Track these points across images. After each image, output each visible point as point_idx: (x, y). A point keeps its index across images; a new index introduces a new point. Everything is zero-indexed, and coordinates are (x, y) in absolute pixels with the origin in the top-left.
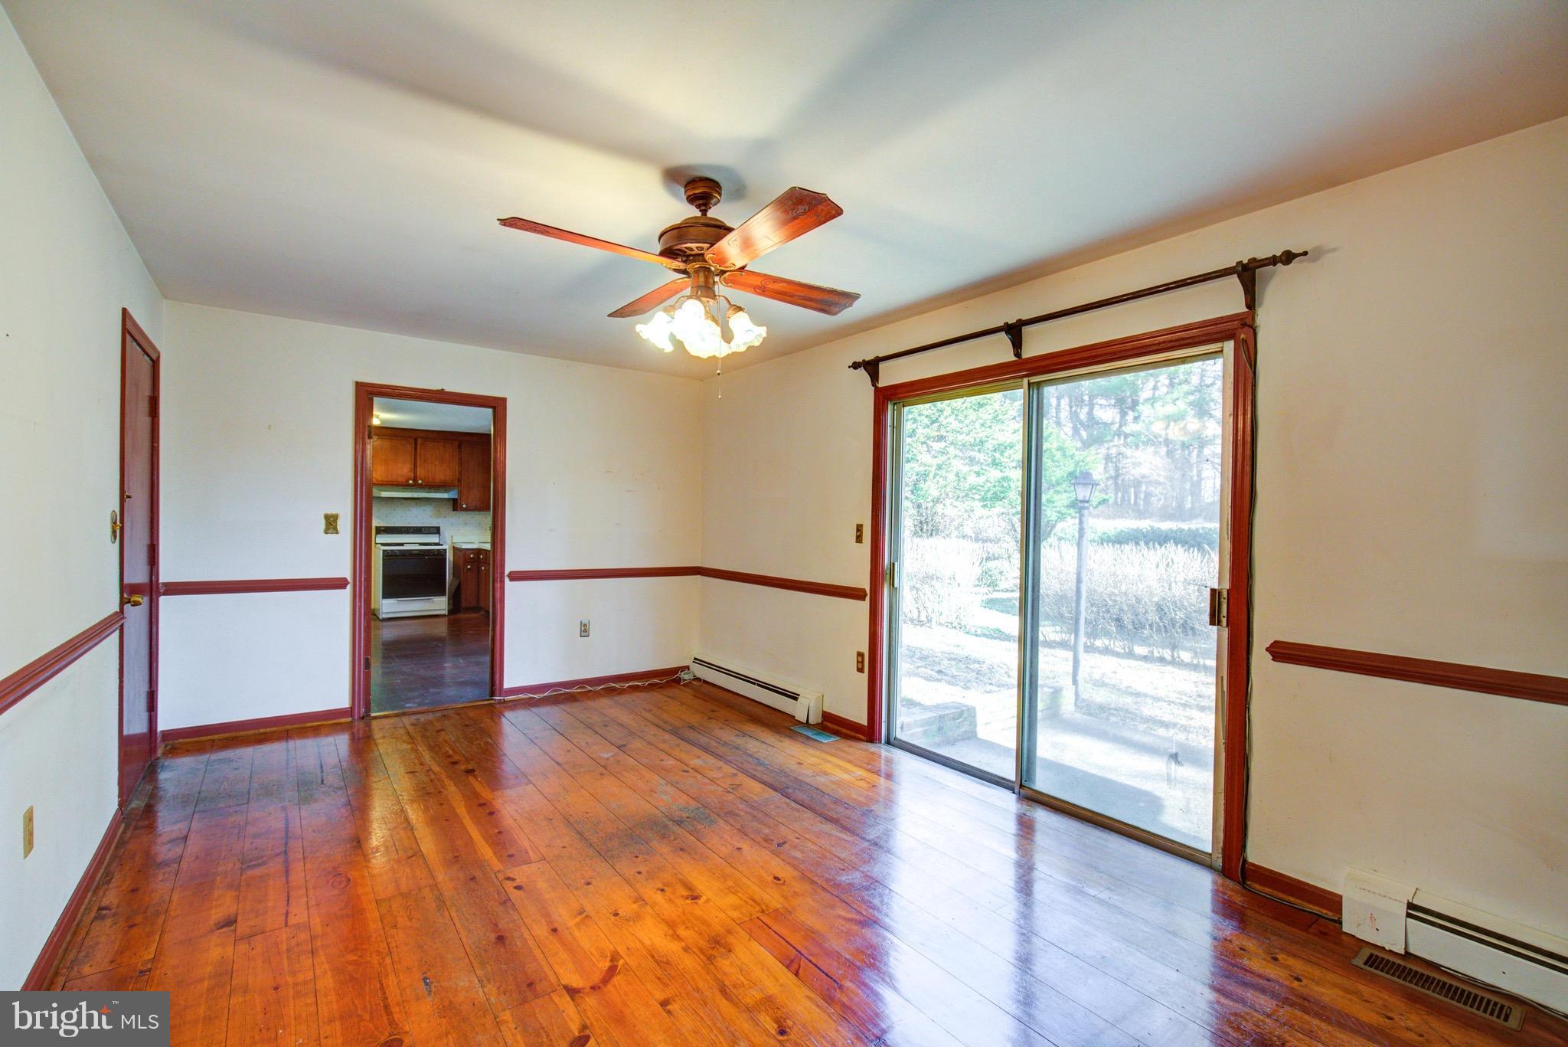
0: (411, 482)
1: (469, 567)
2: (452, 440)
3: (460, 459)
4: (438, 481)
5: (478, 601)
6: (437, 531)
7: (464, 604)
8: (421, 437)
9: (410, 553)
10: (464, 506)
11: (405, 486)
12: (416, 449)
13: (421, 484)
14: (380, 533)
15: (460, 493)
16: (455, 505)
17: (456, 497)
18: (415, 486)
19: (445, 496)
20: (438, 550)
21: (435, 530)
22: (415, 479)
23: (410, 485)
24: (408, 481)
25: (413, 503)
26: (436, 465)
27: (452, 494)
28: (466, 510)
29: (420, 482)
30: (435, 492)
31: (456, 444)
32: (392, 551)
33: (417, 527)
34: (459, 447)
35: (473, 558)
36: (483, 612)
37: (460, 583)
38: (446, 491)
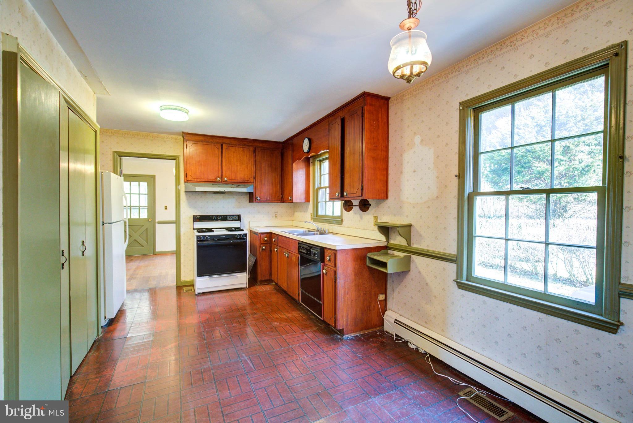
0: (218, 179)
1: (264, 248)
2: (249, 146)
3: (255, 162)
4: (238, 178)
5: (271, 275)
6: (239, 218)
7: (259, 278)
8: (225, 143)
9: (219, 237)
10: (258, 198)
11: (214, 182)
12: (222, 153)
13: (226, 182)
14: (196, 221)
15: (255, 188)
16: (251, 197)
17: (252, 191)
18: (222, 182)
19: (245, 190)
20: (240, 235)
21: (237, 218)
22: (222, 177)
23: (218, 182)
24: (216, 178)
25: (220, 196)
26: (237, 166)
27: (250, 189)
28: (260, 201)
29: (225, 179)
30: (237, 187)
31: (252, 149)
32: (204, 236)
33: (224, 216)
34: (254, 152)
35: (267, 241)
36: (274, 284)
37: (256, 261)
38: (245, 187)
